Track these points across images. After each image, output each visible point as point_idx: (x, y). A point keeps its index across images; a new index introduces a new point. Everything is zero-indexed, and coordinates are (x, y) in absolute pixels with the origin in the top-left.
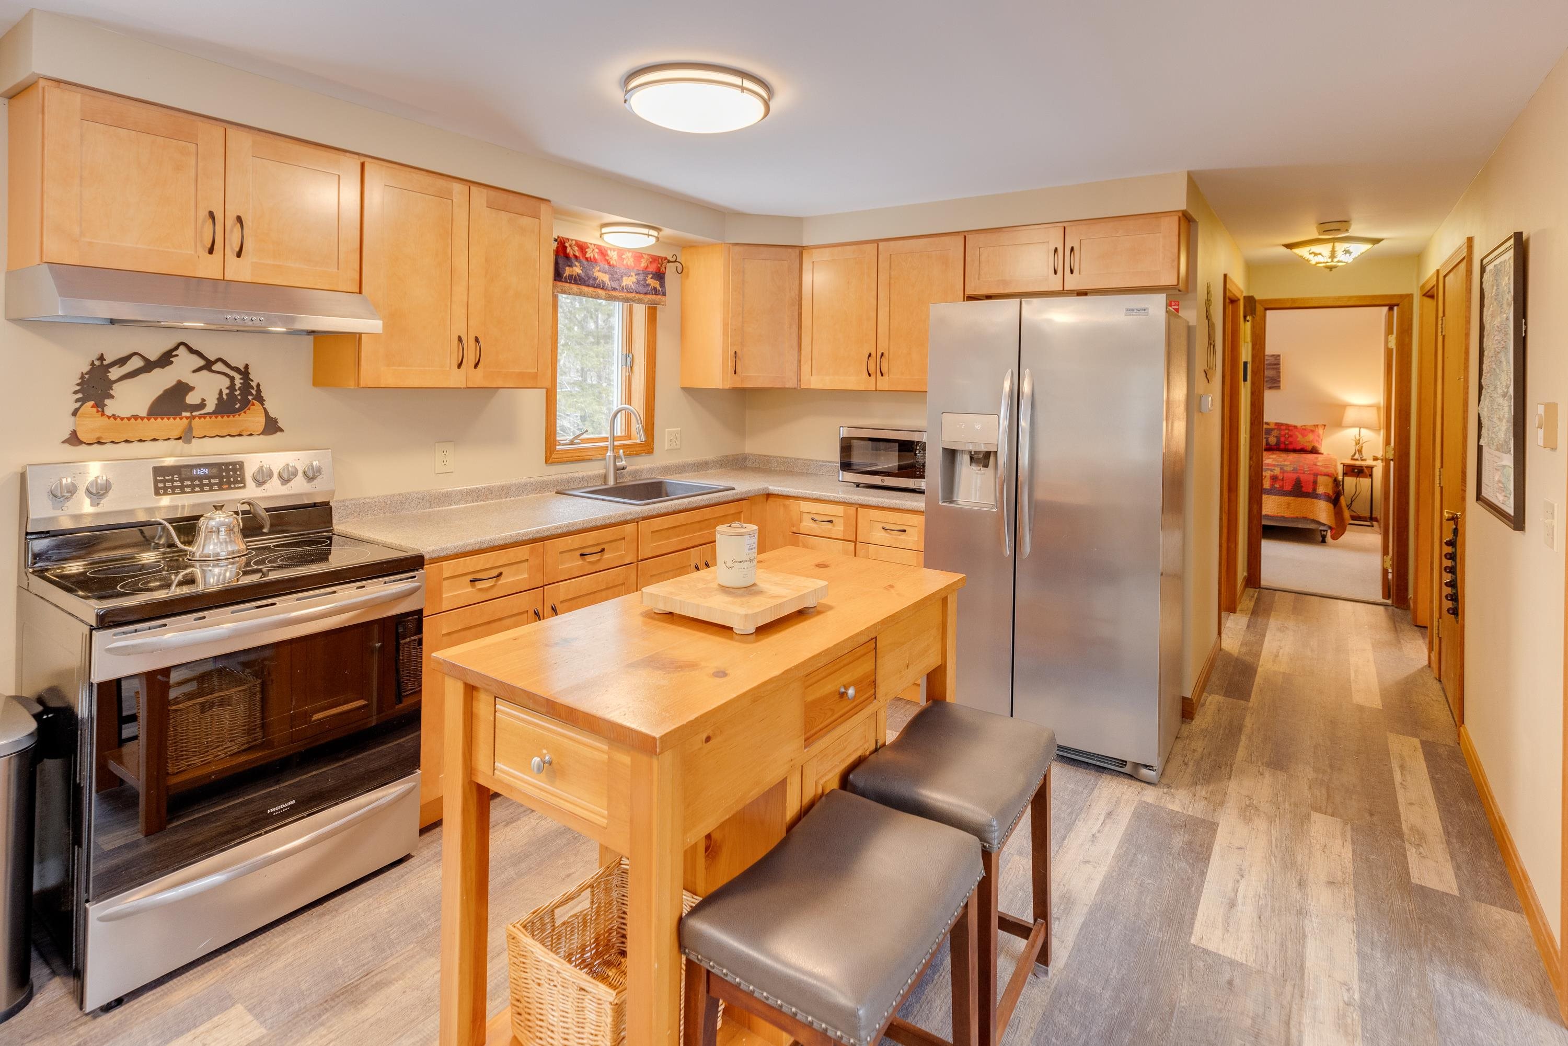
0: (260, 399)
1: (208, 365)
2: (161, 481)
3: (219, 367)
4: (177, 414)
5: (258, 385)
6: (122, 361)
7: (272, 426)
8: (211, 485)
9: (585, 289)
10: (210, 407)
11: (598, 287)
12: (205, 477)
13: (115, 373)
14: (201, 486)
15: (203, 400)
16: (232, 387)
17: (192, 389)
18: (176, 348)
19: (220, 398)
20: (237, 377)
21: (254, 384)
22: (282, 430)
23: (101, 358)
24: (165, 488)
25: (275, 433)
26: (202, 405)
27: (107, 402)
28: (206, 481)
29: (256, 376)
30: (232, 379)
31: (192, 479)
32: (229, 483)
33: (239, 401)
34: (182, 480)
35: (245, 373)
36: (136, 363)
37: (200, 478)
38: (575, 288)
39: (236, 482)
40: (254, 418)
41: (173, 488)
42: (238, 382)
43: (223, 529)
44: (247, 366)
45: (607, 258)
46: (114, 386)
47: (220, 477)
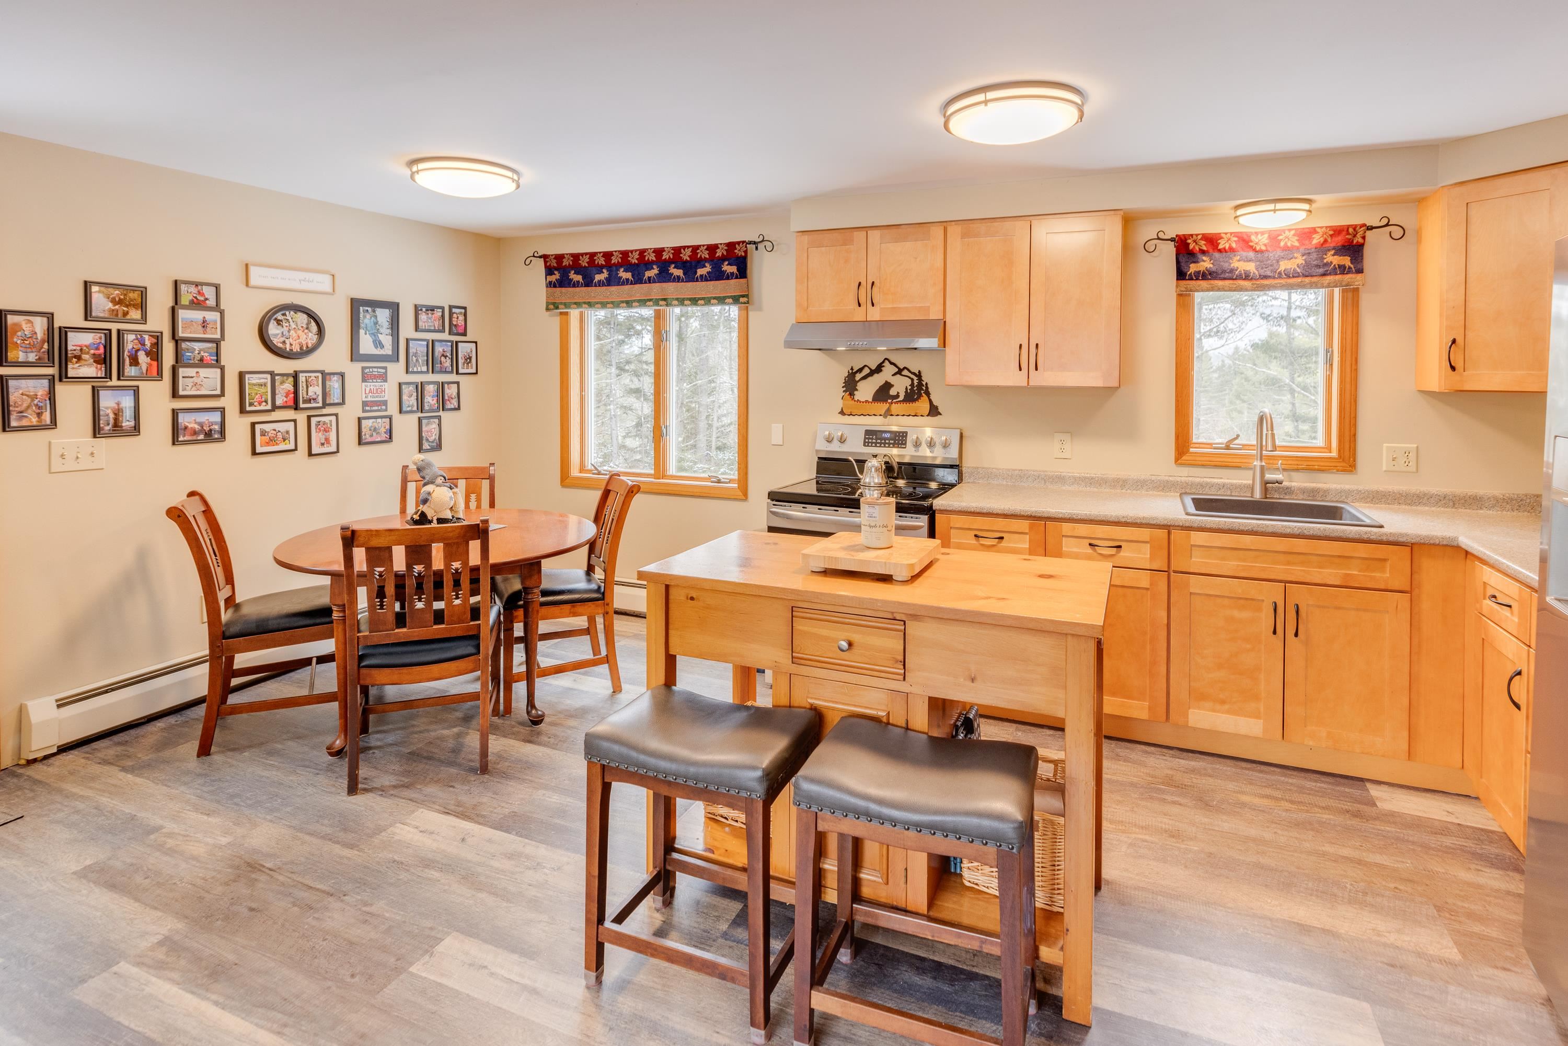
0: (928, 393)
1: (900, 372)
2: (869, 439)
3: (905, 372)
4: (885, 401)
5: (926, 384)
6: (860, 370)
7: (934, 411)
8: (889, 444)
9: (1220, 283)
10: (901, 398)
11: (1239, 277)
12: (889, 439)
13: (858, 376)
14: (885, 444)
15: (898, 393)
16: (912, 385)
17: (893, 386)
18: (883, 362)
19: (906, 392)
20: (915, 378)
21: (924, 383)
22: (941, 414)
23: (852, 369)
24: (869, 443)
25: (937, 415)
26: (897, 396)
27: (855, 392)
28: (887, 441)
29: (925, 379)
30: (912, 380)
31: (881, 439)
32: (898, 444)
33: (917, 394)
34: (876, 439)
35: (919, 376)
36: (866, 371)
37: (885, 439)
38: (1204, 284)
39: (902, 444)
40: (923, 405)
41: (876, 443)
42: (916, 382)
43: (873, 469)
44: (919, 372)
45: (1251, 244)
46: (858, 384)
47: (895, 440)
